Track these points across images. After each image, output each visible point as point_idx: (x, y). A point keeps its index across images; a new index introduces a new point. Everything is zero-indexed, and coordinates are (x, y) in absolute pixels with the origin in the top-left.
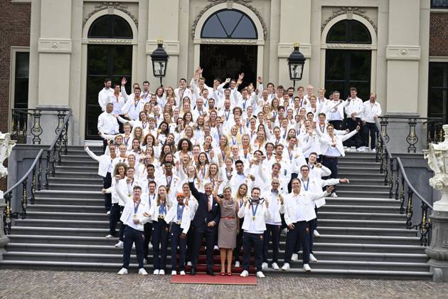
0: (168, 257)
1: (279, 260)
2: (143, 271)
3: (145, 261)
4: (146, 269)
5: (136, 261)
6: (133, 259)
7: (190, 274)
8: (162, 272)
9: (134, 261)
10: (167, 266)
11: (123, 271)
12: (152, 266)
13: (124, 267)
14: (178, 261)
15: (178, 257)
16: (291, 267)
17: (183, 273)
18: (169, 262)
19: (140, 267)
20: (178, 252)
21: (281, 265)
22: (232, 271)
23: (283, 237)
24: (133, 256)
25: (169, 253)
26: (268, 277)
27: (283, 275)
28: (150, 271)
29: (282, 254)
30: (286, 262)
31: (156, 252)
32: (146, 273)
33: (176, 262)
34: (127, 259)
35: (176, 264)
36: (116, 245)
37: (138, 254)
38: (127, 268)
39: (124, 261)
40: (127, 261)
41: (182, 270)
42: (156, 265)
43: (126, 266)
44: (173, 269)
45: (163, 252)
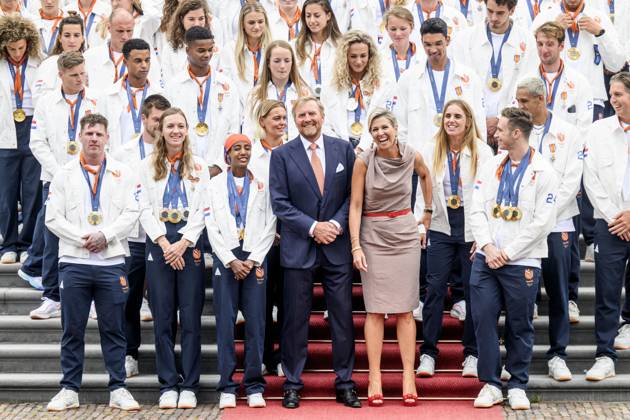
0: (205, 348)
1: (570, 349)
2: (122, 398)
3: (129, 364)
4: (133, 389)
5: (102, 364)
6: (94, 358)
7: (285, 404)
8: (188, 398)
9: (95, 361)
10: (205, 379)
11: (66, 397)
12: (153, 379)
13: (64, 383)
14: (240, 361)
15: (239, 348)
16: (619, 370)
17: (256, 399)
18: (209, 364)
19: (115, 383)
20: (241, 331)
21: (579, 363)
23: (587, 271)
24: (93, 348)
25: (210, 334)
26: (543, 406)
27: (591, 396)
28: (147, 396)
29: (586, 328)
30: (600, 353)
31: (166, 331)
32: (135, 405)
33: (233, 364)
34: (74, 359)
35: (234, 372)
36: (33, 313)
37: (105, 340)
38: (76, 389)
39: (65, 364)
40: (74, 364)
41: (255, 389)
42: (168, 376)
43: (72, 381)
44: (222, 388)
45: (187, 332)
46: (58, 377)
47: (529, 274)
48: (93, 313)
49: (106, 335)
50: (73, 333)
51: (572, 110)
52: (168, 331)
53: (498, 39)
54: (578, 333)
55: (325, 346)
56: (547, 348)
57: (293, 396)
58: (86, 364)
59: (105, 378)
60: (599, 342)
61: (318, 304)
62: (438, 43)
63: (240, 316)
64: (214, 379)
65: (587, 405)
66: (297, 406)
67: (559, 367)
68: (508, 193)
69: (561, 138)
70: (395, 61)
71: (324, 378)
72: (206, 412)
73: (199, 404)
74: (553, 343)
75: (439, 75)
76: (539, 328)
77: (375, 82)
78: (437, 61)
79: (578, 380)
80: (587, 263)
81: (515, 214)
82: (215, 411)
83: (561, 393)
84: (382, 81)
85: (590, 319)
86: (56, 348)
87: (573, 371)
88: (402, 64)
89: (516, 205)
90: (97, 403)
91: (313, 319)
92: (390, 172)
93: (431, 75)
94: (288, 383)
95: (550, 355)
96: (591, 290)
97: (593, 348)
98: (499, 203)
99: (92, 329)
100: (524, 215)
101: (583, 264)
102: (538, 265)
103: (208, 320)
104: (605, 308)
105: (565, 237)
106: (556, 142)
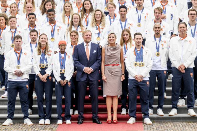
0: (53, 106)
1: (164, 106)
2: (28, 121)
3: (30, 111)
4: (31, 119)
5: (21, 111)
6: (18, 109)
7: (78, 123)
8: (48, 121)
9: (18, 111)
10: (53, 115)
11: (9, 122)
12: (37, 116)
13: (8, 117)
14: (64, 110)
15: (63, 106)
16: (178, 112)
17: (68, 122)
18: (54, 111)
19: (25, 117)
20: (64, 101)
21: (166, 111)
22: (119, 119)
23: (169, 83)
24: (18, 106)
25: (54, 102)
26: (155, 123)
27: (170, 120)
28: (35, 121)
29: (169, 100)
30: (173, 108)
31: (41, 101)
32: (32, 123)
33: (62, 111)
35: (62, 113)
36: (2, 96)
37: (22, 104)
38: (12, 119)
39: (9, 111)
40: (11, 111)
41: (68, 119)
42: (42, 115)
43: (11, 117)
44: (58, 118)
45: (47, 101)
46: (6, 115)
47: (148, 83)
50: (11, 102)
51: (164, 34)
55: (89, 106)
56: (157, 106)
59: (22, 115)
60: (173, 104)
61: (88, 93)
62: (124, 11)
64: (56, 116)
65: (169, 123)
66: (81, 123)
67: (160, 112)
69: (165, 42)
70: (110, 19)
71: (89, 115)
72: (53, 126)
73: (51, 123)
74: (159, 104)
75: (123, 23)
76: (155, 100)
79: (166, 115)
80: (169, 80)
82: (56, 125)
83: (161, 119)
84: (106, 25)
85: (170, 97)
86: (6, 106)
88: (112, 20)
90: (20, 123)
91: (86, 98)
92: (113, 50)
93: (121, 23)
94: (79, 117)
96: (171, 88)
97: (171, 106)
99: (18, 101)
103: (54, 98)
104: (175, 94)
105: (165, 72)
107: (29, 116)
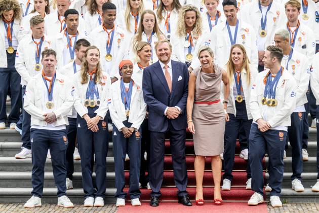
0: (109, 174)
1: (303, 174)
2: (64, 201)
3: (68, 182)
4: (70, 196)
5: (53, 183)
6: (49, 179)
7: (151, 204)
8: (100, 201)
10: (108, 191)
12: (81, 191)
13: (34, 193)
14: (127, 181)
15: (127, 174)
17: (136, 201)
18: (111, 183)
19: (60, 193)
20: (127, 165)
21: (308, 182)
23: (312, 133)
24: (49, 174)
25: (111, 166)
26: (289, 205)
27: (315, 200)
28: (78, 200)
29: (312, 164)
31: (87, 165)
32: (71, 204)
33: (124, 183)
34: (39, 180)
35: (124, 187)
36: (17, 155)
37: (55, 170)
38: (40, 196)
39: (34, 183)
40: (39, 183)
41: (135, 196)
42: (89, 189)
43: (38, 192)
44: (118, 196)
45: (98, 166)
46: (30, 190)
47: (281, 135)
48: (49, 156)
49: (56, 168)
50: (38, 167)
51: (304, 47)
52: (89, 165)
53: (265, 9)
54: (307, 166)
55: (170, 173)
56: (291, 174)
57: (155, 200)
58: (45, 183)
59: (55, 190)
60: (318, 171)
61: (168, 150)
62: (232, 10)
63: (127, 157)
64: (113, 191)
65: (312, 205)
66: (158, 205)
67: (297, 185)
68: (270, 91)
69: (298, 62)
70: (209, 21)
71: (170, 190)
72: (109, 209)
73: (105, 204)
74: (294, 171)
75: (233, 28)
76: (286, 164)
77: (199, 32)
78: (232, 21)
79: (308, 191)
81: (274, 103)
82: (114, 208)
83: (298, 198)
84: (203, 32)
85: (314, 159)
86: (29, 174)
87: (305, 186)
88: (213, 22)
89: (274, 98)
90: (51, 204)
91: (166, 159)
92: (209, 80)
93: (229, 29)
94: (153, 193)
95: (293, 178)
96: (315, 143)
98: (265, 97)
99: (48, 164)
100: (279, 103)
101: (310, 129)
102: (286, 129)
103: (110, 159)
105: (300, 115)
106: (296, 64)
107: (67, 191)
